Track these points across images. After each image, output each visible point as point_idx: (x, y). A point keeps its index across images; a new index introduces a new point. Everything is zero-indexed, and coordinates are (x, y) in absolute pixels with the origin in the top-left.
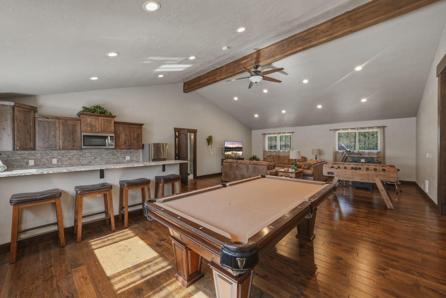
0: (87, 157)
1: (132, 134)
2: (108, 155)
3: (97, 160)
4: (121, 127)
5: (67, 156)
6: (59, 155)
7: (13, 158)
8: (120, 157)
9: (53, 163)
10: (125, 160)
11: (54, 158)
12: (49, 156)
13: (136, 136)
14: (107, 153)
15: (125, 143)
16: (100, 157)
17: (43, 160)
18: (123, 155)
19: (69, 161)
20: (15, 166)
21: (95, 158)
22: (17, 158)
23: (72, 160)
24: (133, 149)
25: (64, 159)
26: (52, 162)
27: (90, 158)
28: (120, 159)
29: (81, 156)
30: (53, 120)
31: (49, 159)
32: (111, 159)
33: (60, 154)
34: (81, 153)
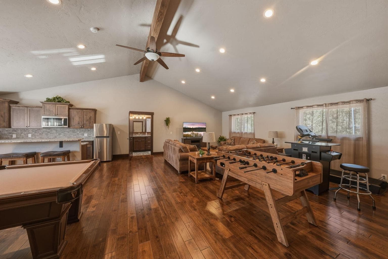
0: (53, 133)
1: (85, 117)
2: (70, 132)
3: (61, 135)
4: (75, 112)
5: (39, 132)
6: (33, 131)
7: (3, 133)
8: (79, 134)
9: (29, 137)
10: (83, 137)
11: (29, 133)
12: (26, 132)
13: (88, 118)
14: (69, 131)
16: (63, 134)
17: (22, 134)
18: (82, 132)
19: (40, 136)
20: (4, 138)
21: (60, 134)
22: (5, 133)
23: (42, 135)
25: (36, 134)
26: (28, 136)
27: (56, 134)
28: (80, 135)
29: (49, 132)
31: (26, 134)
32: (72, 135)
33: (34, 131)
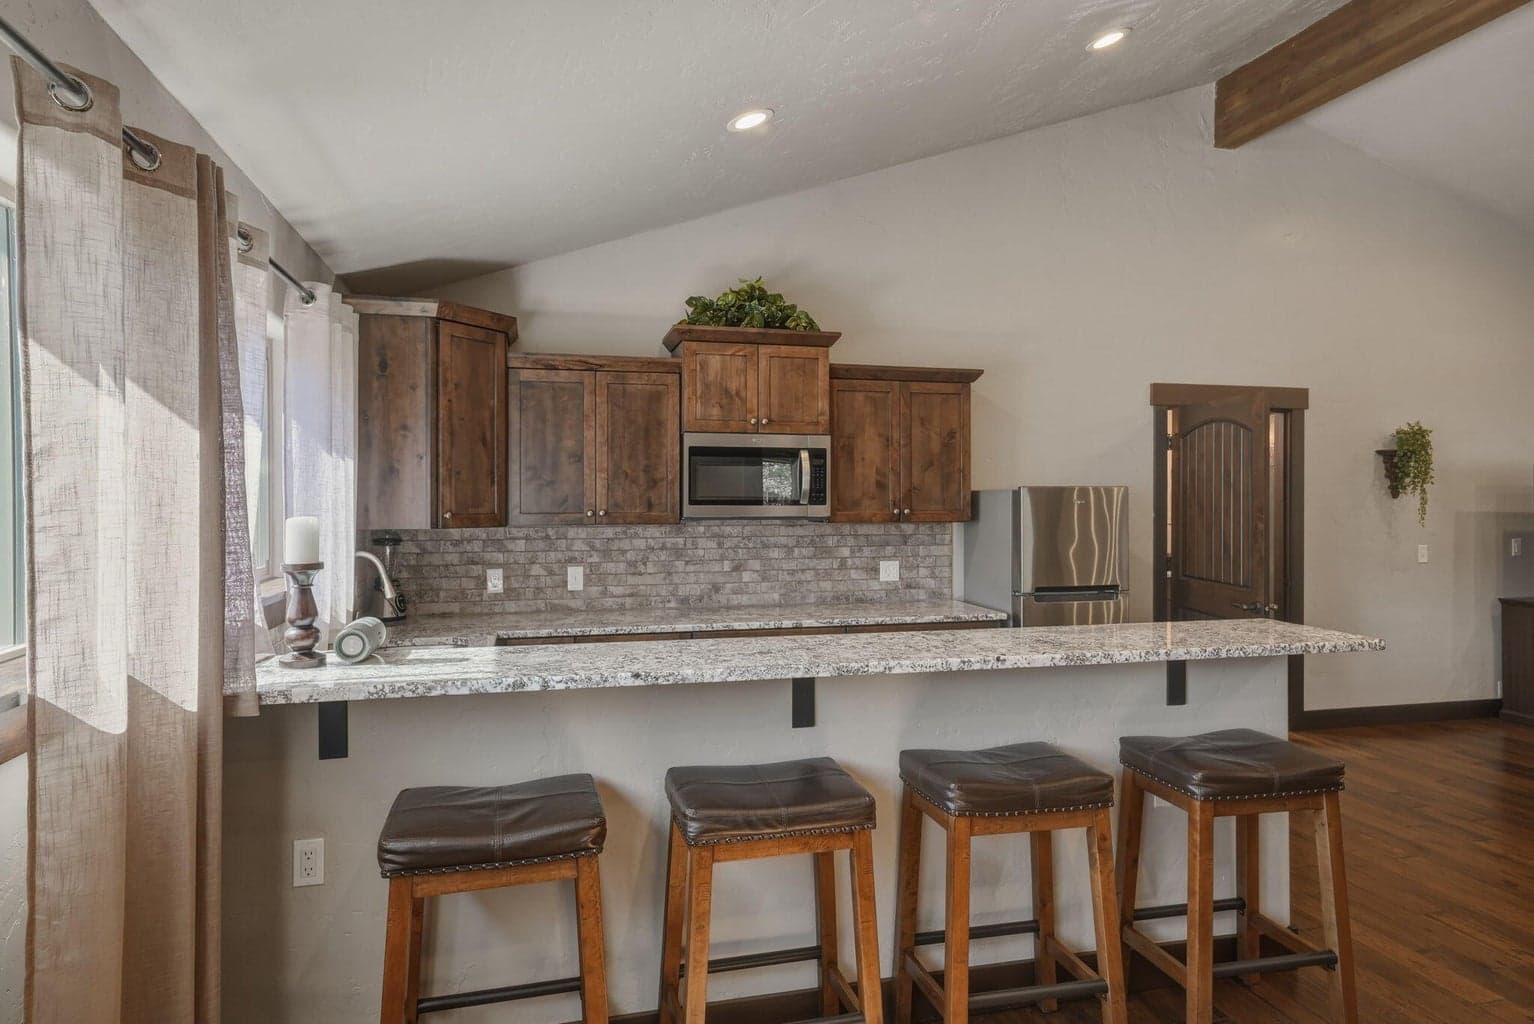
0: (702, 561)
1: (917, 431)
2: (796, 550)
3: (746, 577)
4: (860, 396)
5: (623, 552)
6: (593, 548)
7: (436, 560)
8: (850, 562)
9: (570, 588)
10: (875, 585)
11: (572, 561)
12: (556, 550)
13: (936, 445)
14: (791, 542)
15: (881, 486)
16: (756, 565)
17: (536, 570)
18: (867, 552)
19: (631, 580)
20: (442, 594)
21: (737, 568)
22: (449, 558)
23: (641, 574)
24: (918, 522)
25: (610, 567)
26: (565, 583)
27: (717, 568)
28: (854, 574)
29: (678, 553)
30: (574, 376)
31: (555, 567)
32: (809, 575)
33: (598, 544)
34: (681, 541)
